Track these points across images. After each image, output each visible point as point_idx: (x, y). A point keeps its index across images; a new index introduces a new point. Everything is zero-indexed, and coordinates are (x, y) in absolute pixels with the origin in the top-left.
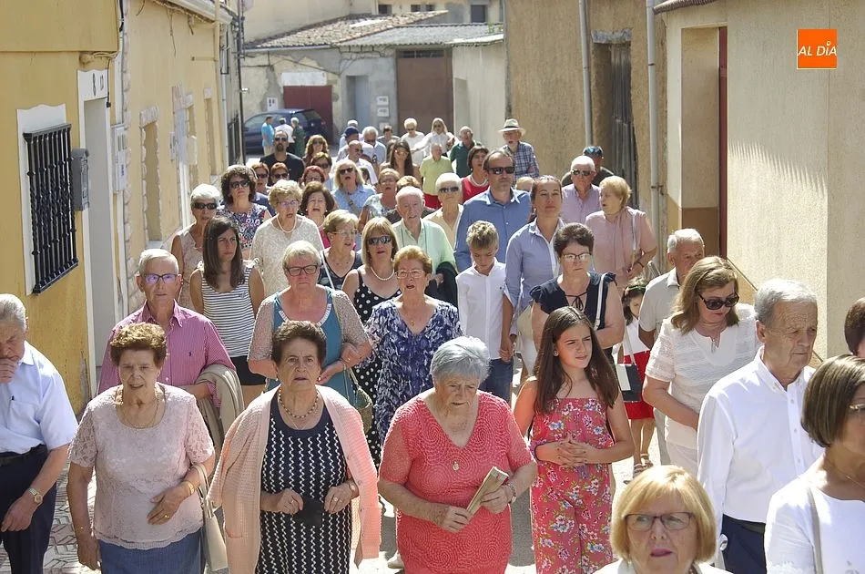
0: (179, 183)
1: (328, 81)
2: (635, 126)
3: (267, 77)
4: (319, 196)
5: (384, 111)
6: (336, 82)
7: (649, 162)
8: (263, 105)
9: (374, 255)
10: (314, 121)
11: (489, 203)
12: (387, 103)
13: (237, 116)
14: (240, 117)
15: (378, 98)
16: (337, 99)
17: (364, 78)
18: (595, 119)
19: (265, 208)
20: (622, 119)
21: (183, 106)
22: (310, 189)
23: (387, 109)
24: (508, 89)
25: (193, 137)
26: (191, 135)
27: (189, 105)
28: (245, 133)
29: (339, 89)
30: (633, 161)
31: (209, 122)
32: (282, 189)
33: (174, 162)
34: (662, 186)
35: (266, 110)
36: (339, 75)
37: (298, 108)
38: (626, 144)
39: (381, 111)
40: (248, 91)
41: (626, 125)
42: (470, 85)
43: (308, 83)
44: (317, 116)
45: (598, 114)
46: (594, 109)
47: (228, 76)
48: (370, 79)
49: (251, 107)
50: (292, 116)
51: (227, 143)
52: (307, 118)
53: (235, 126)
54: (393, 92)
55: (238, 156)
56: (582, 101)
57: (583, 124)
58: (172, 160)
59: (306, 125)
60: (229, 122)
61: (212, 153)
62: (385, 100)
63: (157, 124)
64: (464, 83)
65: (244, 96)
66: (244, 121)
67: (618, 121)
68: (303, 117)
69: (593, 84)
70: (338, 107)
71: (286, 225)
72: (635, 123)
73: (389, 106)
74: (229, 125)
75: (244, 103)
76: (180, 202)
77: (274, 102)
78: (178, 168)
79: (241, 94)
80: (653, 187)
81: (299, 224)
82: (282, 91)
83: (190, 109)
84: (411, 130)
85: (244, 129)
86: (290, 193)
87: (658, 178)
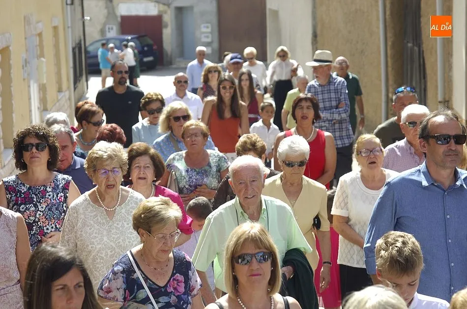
0: (30, 99)
1: (159, 11)
2: (424, 49)
3: (107, 7)
4: (144, 161)
5: (207, 37)
6: (166, 12)
7: (436, 81)
8: (103, 32)
9: (243, 279)
10: (148, 46)
11: (425, 183)
12: (209, 30)
13: (81, 41)
14: (83, 43)
15: (202, 26)
16: (166, 26)
17: (191, 8)
18: (389, 43)
19: (70, 178)
20: (413, 43)
21: (34, 33)
22: (134, 153)
23: (210, 35)
24: (314, 17)
25: (43, 59)
26: (40, 57)
27: (39, 32)
28: (88, 55)
29: (169, 18)
30: (423, 81)
31: (56, 46)
32: (100, 153)
33: (26, 80)
34: (448, 101)
35: (105, 36)
36: (168, 5)
37: (134, 34)
38: (416, 65)
39: (205, 37)
40: (90, 20)
41: (416, 48)
42: (282, 14)
43: (141, 13)
44: (150, 42)
45: (392, 39)
46: (389, 35)
47: (73, 6)
48: (196, 10)
49: (93, 34)
50: (128, 41)
51: (71, 64)
52: (141, 43)
53: (79, 50)
54: (214, 20)
55: (81, 75)
56: (378, 28)
57: (379, 48)
58: (24, 79)
59: (140, 49)
60: (74, 46)
61: (59, 73)
62: (207, 27)
63: (11, 48)
64: (276, 13)
65: (86, 23)
66: (87, 44)
67: (410, 45)
68: (138, 42)
69: (388, 13)
70: (168, 34)
71: (107, 201)
72: (425, 46)
73: (211, 33)
74: (74, 49)
75: (87, 29)
76: (30, 116)
77: (112, 29)
78: (29, 86)
79: (84, 23)
80: (440, 102)
81: (124, 198)
82: (119, 19)
83: (40, 35)
84: (250, 59)
85: (86, 52)
86: (110, 157)
87: (445, 94)
